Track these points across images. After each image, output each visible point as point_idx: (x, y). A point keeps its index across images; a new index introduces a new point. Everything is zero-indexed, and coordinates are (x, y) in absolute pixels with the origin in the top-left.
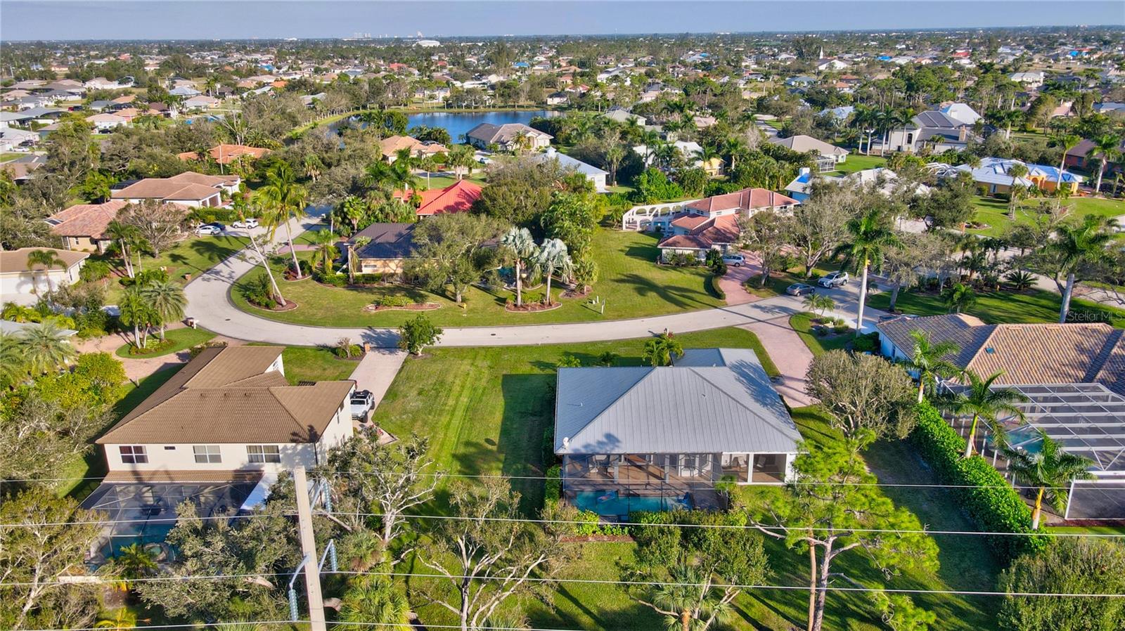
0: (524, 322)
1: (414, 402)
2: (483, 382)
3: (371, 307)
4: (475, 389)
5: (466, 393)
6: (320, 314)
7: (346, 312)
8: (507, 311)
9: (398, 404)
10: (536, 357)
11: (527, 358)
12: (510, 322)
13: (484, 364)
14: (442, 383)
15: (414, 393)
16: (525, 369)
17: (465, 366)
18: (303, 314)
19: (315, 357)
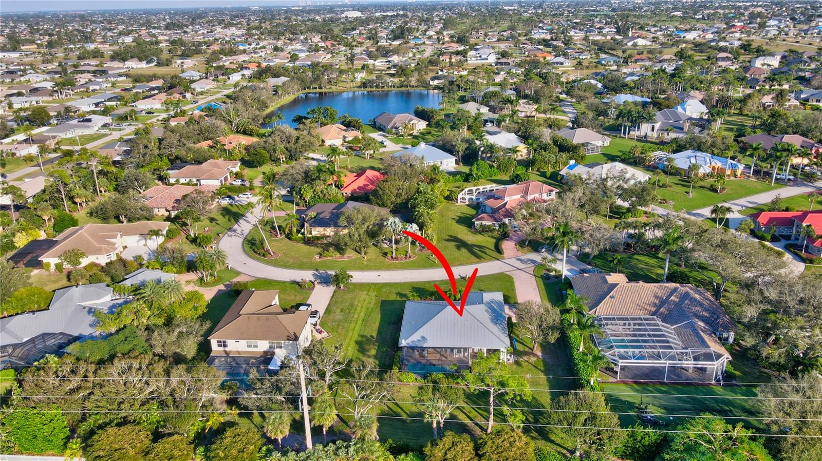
0: (396, 268)
1: (338, 315)
2: (372, 305)
3: (317, 257)
4: (368, 309)
5: (363, 310)
6: (291, 261)
7: (304, 260)
8: (388, 261)
9: (331, 317)
10: (399, 290)
11: (394, 290)
12: (389, 268)
13: (373, 294)
14: (352, 305)
15: (339, 310)
16: (393, 297)
17: (364, 295)
18: (282, 261)
19: (291, 288)
